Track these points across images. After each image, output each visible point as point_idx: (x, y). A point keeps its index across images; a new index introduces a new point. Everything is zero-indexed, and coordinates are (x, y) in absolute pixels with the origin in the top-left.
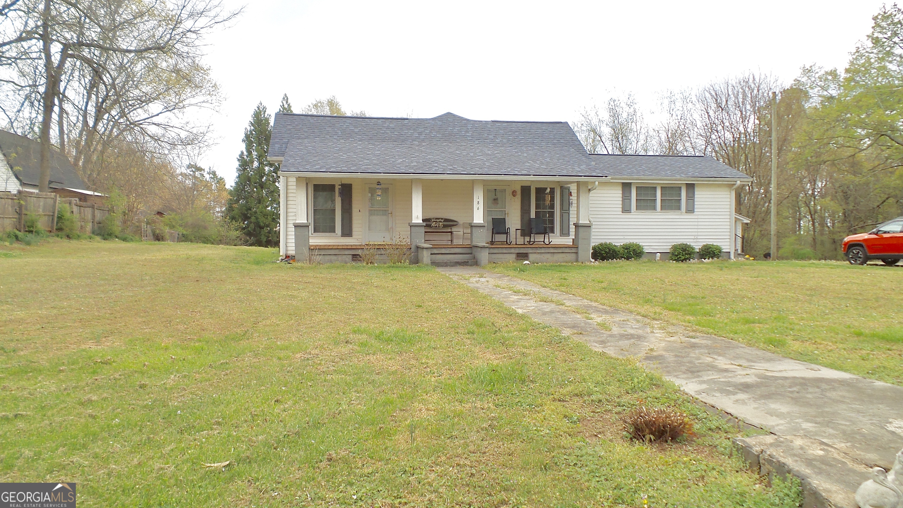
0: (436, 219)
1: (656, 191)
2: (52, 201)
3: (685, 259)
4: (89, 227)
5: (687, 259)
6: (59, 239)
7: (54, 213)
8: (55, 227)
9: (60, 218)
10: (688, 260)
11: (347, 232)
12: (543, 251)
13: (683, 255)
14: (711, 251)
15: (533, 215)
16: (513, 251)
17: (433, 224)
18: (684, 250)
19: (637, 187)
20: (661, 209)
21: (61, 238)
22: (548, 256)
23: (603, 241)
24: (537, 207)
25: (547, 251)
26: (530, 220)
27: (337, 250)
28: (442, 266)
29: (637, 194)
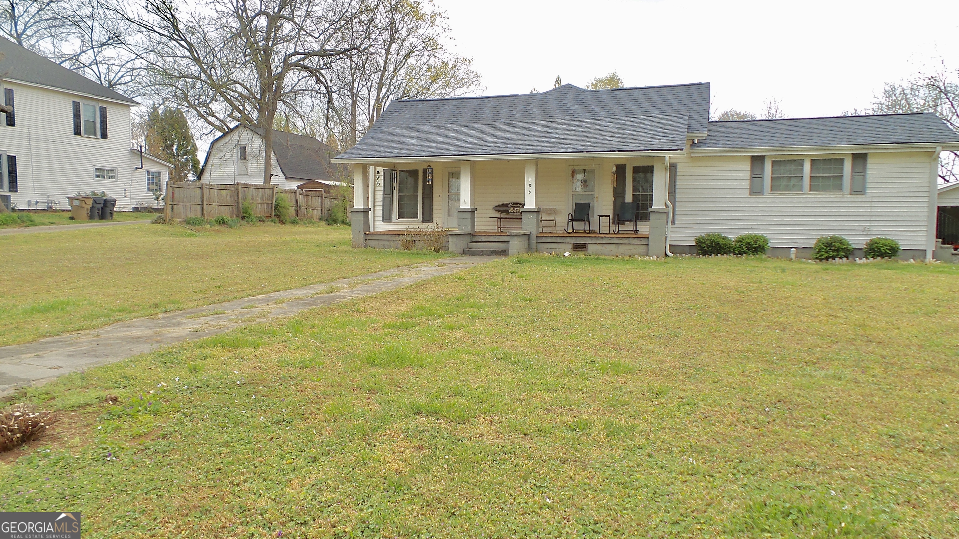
0: (514, 204)
1: (802, 165)
2: (271, 192)
3: (827, 259)
4: (316, 213)
5: (830, 257)
6: (273, 223)
7: (272, 200)
8: (273, 214)
9: (277, 206)
10: (830, 260)
11: (428, 218)
12: (604, 241)
13: (827, 252)
14: (877, 247)
15: (629, 198)
16: (568, 240)
17: (511, 210)
18: (829, 245)
19: (773, 161)
20: (810, 190)
21: (275, 223)
22: (612, 247)
23: (710, 232)
24: (635, 189)
25: (610, 241)
26: (624, 204)
27: (390, 236)
28: (478, 255)
29: (772, 170)
